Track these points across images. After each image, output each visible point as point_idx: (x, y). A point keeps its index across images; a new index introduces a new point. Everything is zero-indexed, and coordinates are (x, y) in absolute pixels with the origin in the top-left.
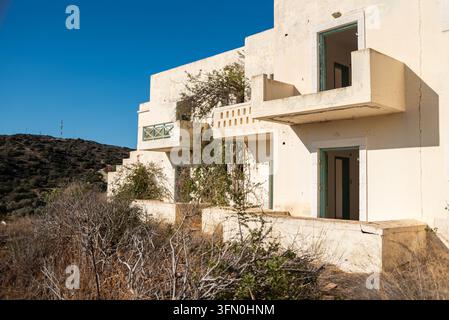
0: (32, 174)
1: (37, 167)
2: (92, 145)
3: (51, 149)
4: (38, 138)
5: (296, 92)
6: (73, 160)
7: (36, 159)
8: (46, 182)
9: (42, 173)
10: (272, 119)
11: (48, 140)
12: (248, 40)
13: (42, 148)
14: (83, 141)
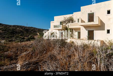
0: (19, 33)
1: (21, 32)
2: (35, 28)
3: (24, 29)
4: (21, 26)
5: (84, 22)
6: (30, 31)
7: (20, 30)
8: (23, 35)
9: (22, 33)
10: (82, 25)
11: (23, 27)
12: (74, 13)
13: (22, 28)
14: (33, 27)
